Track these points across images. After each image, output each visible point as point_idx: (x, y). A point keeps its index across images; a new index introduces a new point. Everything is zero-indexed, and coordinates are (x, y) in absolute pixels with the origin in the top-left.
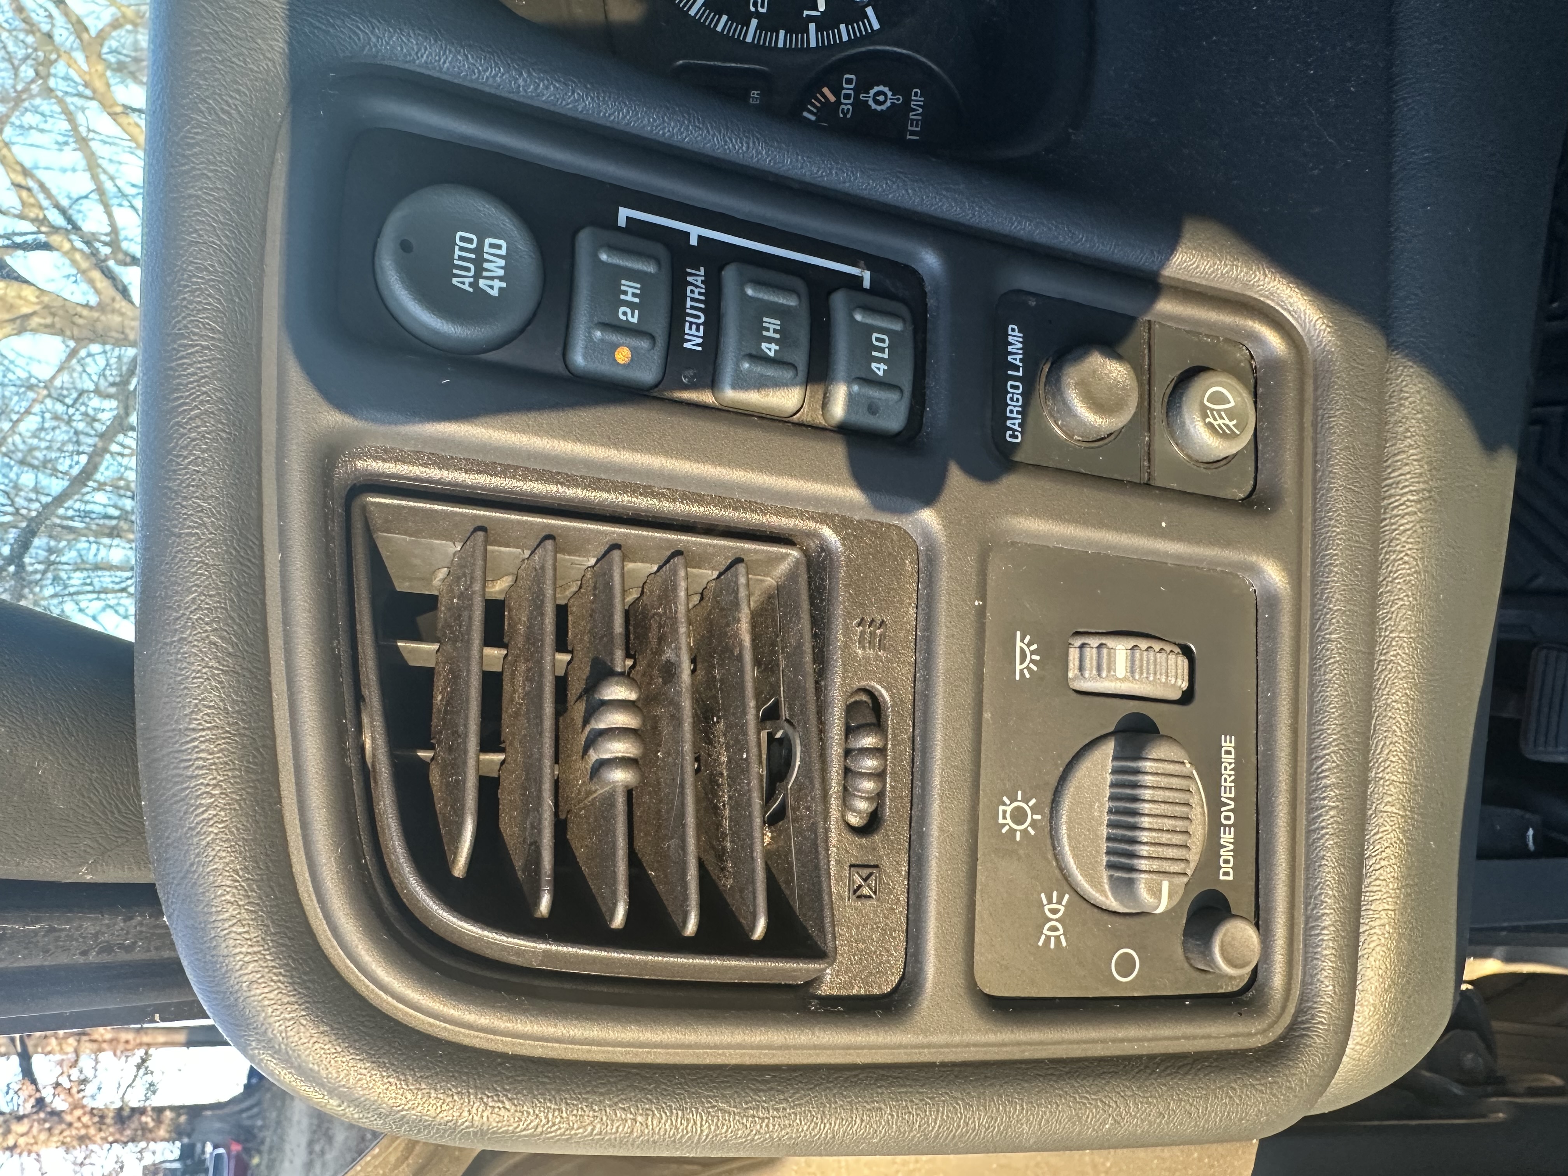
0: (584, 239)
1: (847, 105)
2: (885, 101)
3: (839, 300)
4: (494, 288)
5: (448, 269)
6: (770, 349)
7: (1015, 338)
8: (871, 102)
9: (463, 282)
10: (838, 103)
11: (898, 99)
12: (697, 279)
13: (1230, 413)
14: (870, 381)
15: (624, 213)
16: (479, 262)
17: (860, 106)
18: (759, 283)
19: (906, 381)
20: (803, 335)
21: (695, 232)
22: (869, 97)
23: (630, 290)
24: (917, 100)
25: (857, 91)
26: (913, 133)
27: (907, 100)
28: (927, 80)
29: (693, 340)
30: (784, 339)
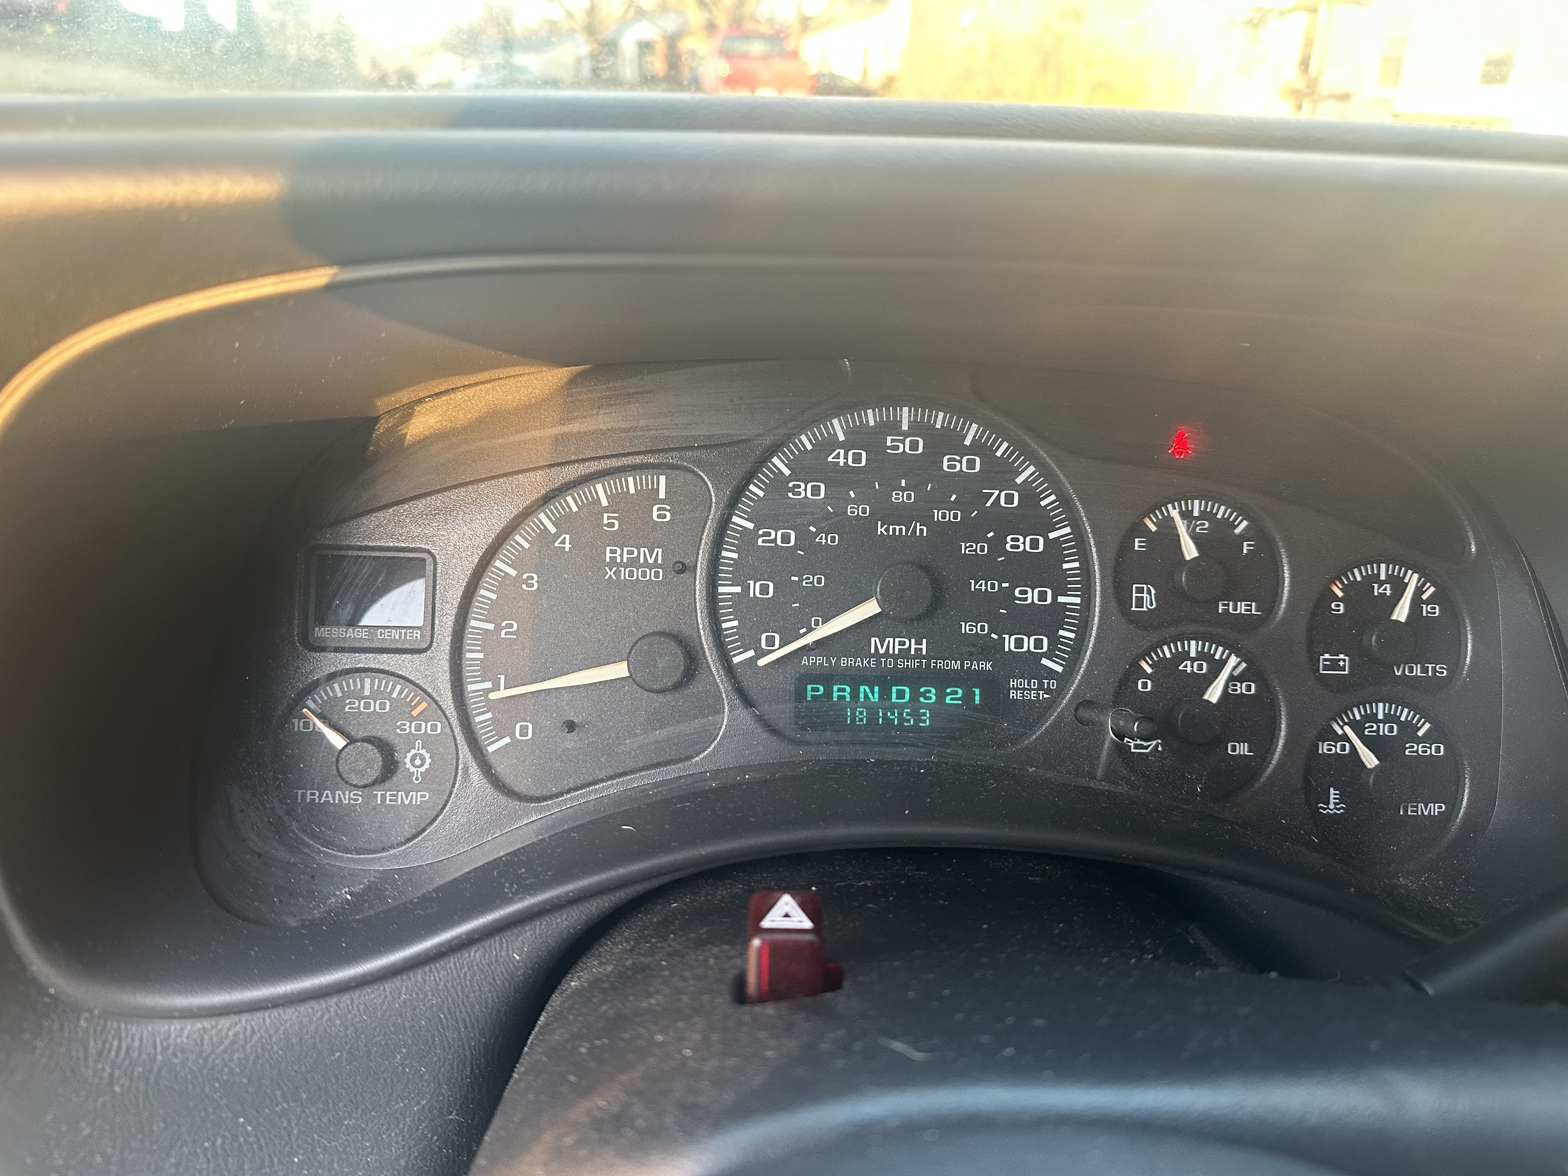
1: (410, 728)
2: (414, 765)
8: (413, 752)
10: (412, 719)
11: (417, 779)
17: (409, 741)
22: (418, 749)
25: (425, 737)
26: (383, 797)
27: (416, 788)
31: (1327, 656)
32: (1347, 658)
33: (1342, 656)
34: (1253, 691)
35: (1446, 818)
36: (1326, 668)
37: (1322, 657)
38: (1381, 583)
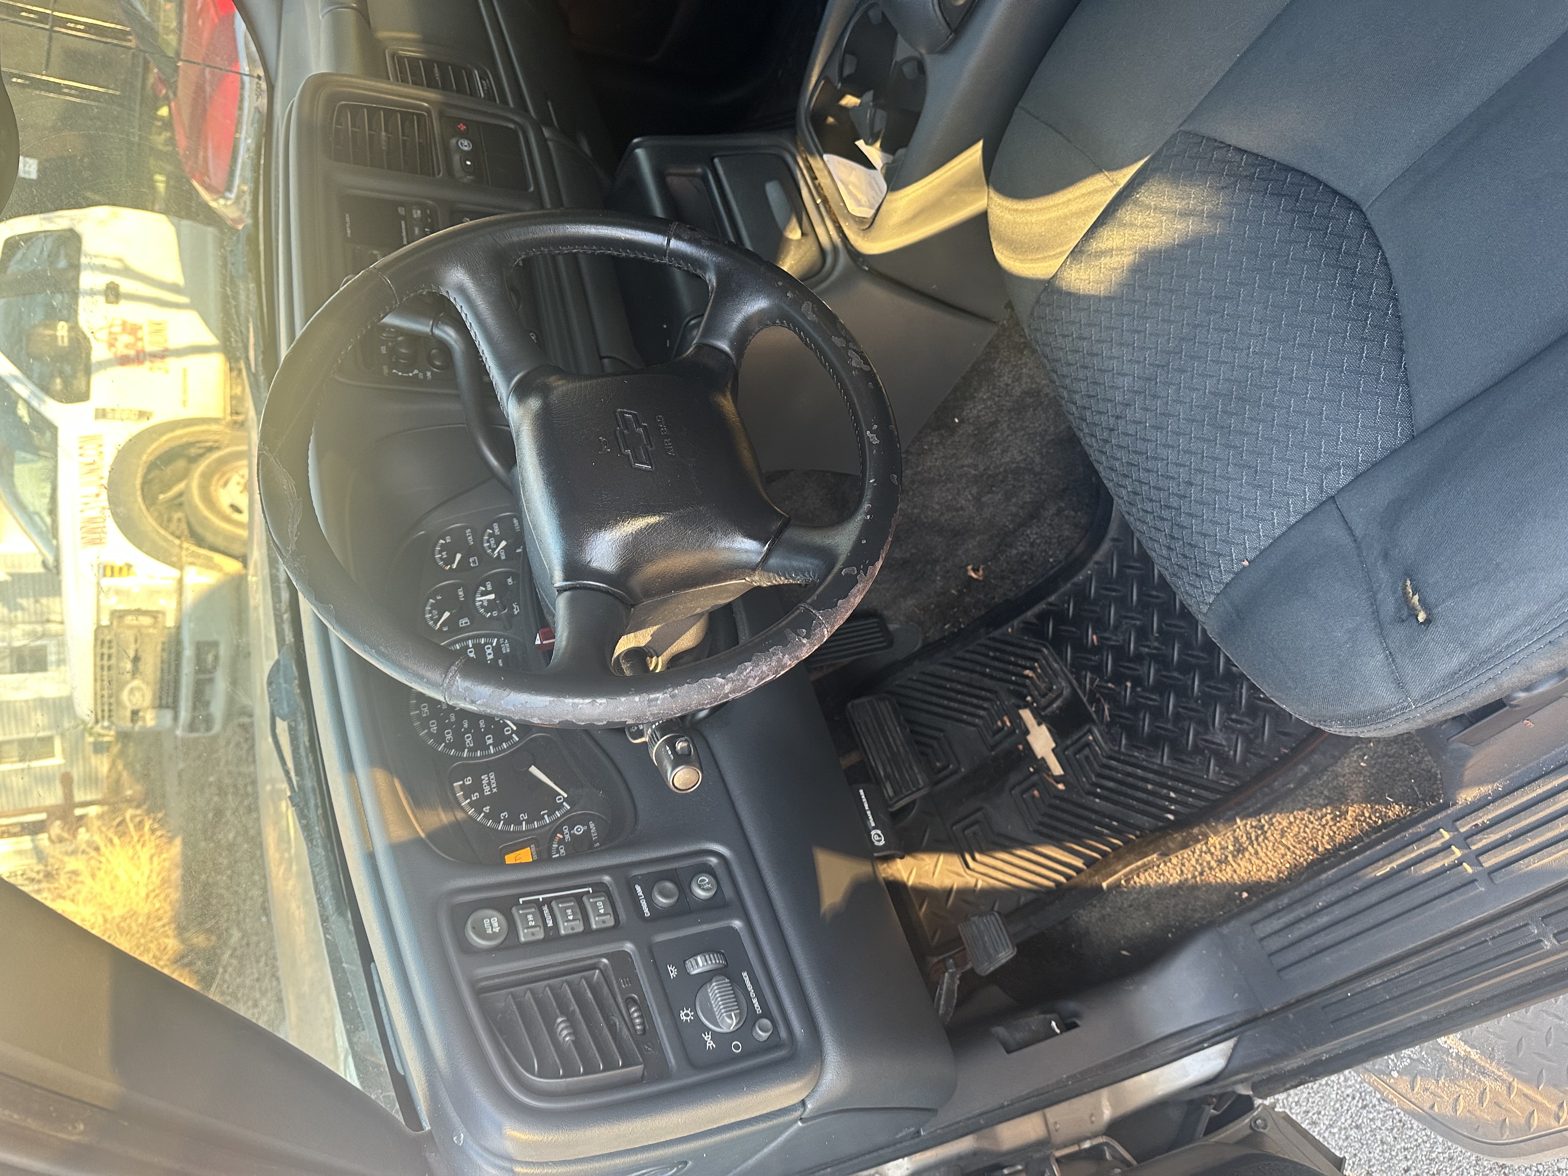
0: (514, 910)
1: (567, 837)
2: (581, 830)
3: (585, 899)
4: (497, 930)
5: (485, 930)
6: (571, 918)
7: (638, 889)
8: (576, 833)
9: (489, 931)
10: (564, 838)
11: (585, 828)
12: (546, 909)
13: (708, 883)
14: (600, 915)
15: (521, 900)
16: (491, 925)
17: (573, 836)
18: (562, 903)
19: (610, 911)
20: (578, 910)
21: (541, 897)
22: (575, 831)
23: (530, 917)
24: (592, 825)
25: (570, 831)
27: (589, 827)
28: (592, 818)
29: (550, 923)
30: (573, 913)
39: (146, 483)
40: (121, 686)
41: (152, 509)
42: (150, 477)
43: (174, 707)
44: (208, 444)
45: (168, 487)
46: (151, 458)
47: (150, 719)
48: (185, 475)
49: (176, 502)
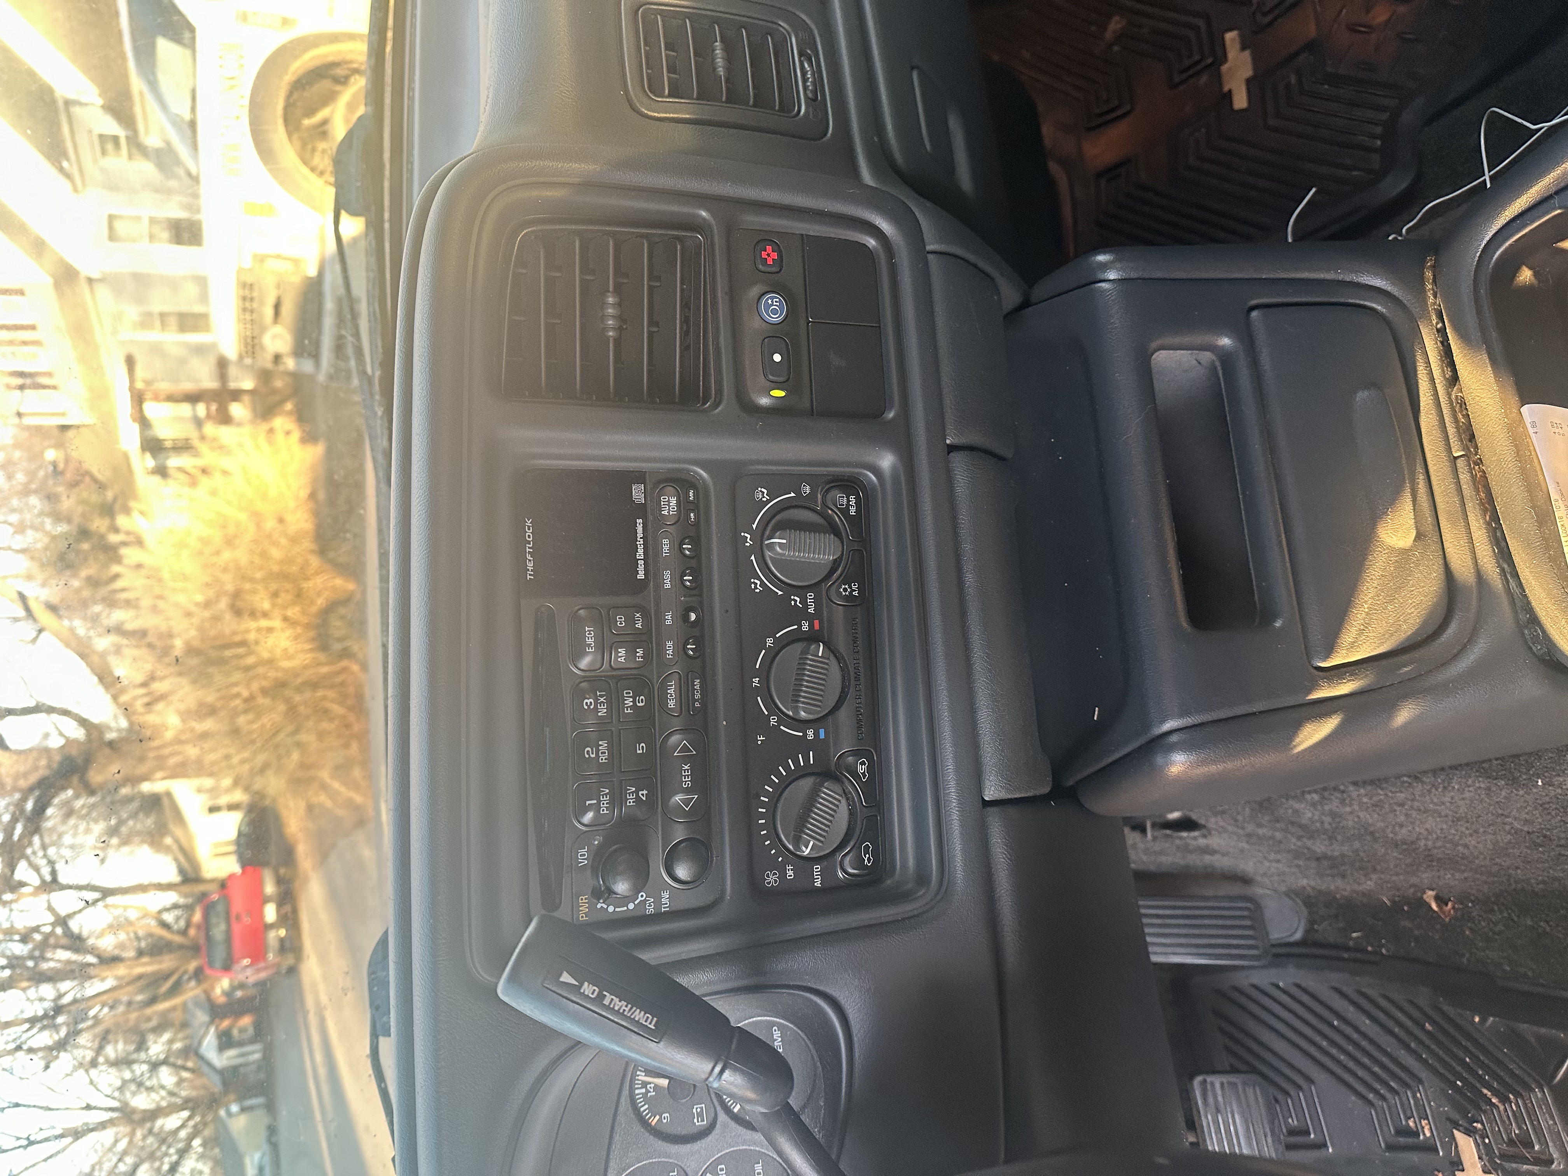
31: (695, 1120)
32: (695, 1107)
33: (694, 1110)
34: (723, 1166)
35: (781, 1027)
36: (703, 1120)
37: (697, 1124)
38: (648, 1092)
39: (288, 107)
40: (263, 329)
41: (295, 136)
42: (291, 100)
43: (316, 356)
44: (355, 66)
45: (311, 111)
46: (293, 79)
47: (290, 363)
48: (329, 98)
49: (321, 129)
